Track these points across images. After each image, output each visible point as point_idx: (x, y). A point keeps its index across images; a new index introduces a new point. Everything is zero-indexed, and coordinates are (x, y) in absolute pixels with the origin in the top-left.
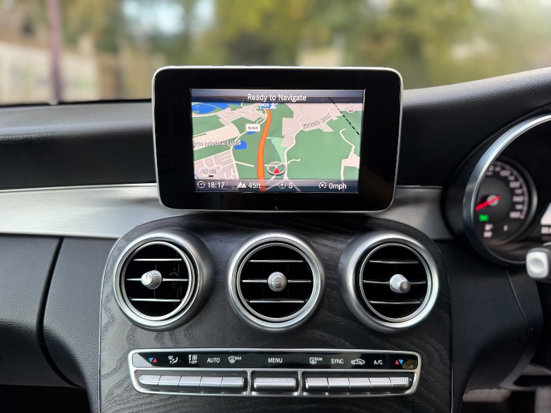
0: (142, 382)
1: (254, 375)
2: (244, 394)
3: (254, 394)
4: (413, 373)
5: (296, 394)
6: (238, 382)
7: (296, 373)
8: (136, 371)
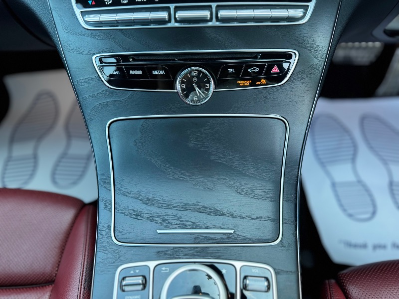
0: (86, 19)
1: (177, 9)
2: (169, 25)
3: (177, 25)
4: (308, 6)
5: (210, 24)
6: (164, 15)
7: (210, 7)
8: (81, 12)
